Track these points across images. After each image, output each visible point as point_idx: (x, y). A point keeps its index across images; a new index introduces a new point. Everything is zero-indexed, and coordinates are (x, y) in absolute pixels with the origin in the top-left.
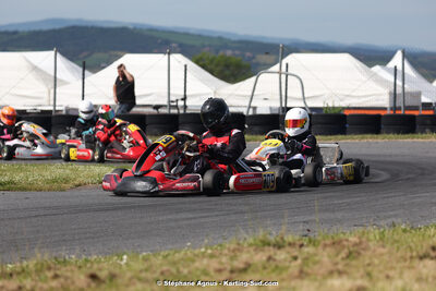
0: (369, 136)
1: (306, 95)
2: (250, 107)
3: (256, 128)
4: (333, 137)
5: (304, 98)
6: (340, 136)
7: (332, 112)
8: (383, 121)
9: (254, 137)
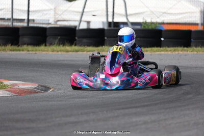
0: (180, 49)
1: (128, 12)
2: (81, 21)
3: (85, 40)
4: (149, 49)
5: (127, 15)
6: (155, 49)
7: (150, 27)
8: (193, 35)
9: (82, 48)
